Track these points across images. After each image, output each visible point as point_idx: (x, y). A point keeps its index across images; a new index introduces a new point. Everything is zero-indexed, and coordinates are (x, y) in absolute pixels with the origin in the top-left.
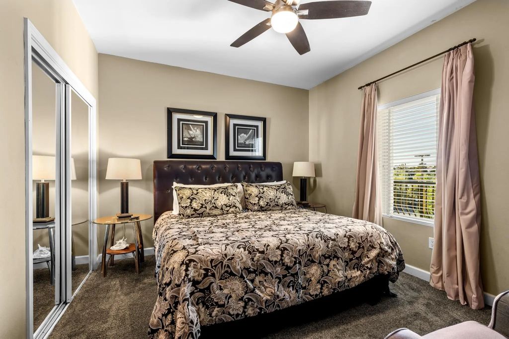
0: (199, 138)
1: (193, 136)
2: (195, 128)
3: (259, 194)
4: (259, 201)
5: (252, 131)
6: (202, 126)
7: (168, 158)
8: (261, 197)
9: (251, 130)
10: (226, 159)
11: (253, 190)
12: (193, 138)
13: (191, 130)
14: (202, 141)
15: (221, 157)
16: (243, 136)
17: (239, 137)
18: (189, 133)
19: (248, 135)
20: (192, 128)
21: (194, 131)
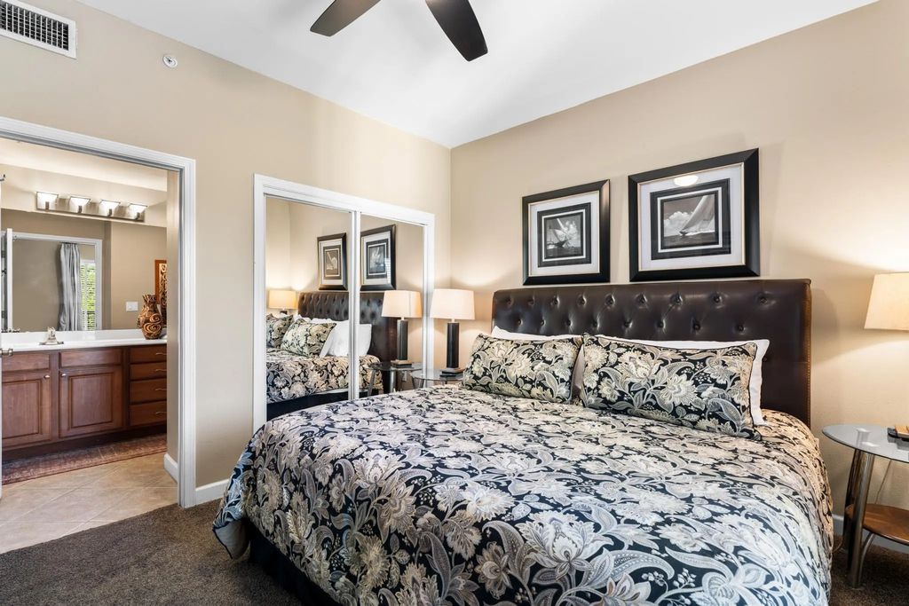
0: (575, 242)
1: (563, 240)
2: (567, 223)
3: (604, 366)
4: (599, 383)
5: (707, 200)
6: (579, 216)
7: (524, 284)
8: (606, 375)
9: (705, 197)
10: (631, 281)
11: (594, 356)
12: (563, 243)
13: (559, 228)
14: (579, 245)
15: (620, 275)
16: (679, 219)
17: (666, 222)
18: (556, 235)
19: (693, 213)
20: (561, 224)
21: (566, 229)
